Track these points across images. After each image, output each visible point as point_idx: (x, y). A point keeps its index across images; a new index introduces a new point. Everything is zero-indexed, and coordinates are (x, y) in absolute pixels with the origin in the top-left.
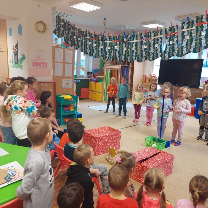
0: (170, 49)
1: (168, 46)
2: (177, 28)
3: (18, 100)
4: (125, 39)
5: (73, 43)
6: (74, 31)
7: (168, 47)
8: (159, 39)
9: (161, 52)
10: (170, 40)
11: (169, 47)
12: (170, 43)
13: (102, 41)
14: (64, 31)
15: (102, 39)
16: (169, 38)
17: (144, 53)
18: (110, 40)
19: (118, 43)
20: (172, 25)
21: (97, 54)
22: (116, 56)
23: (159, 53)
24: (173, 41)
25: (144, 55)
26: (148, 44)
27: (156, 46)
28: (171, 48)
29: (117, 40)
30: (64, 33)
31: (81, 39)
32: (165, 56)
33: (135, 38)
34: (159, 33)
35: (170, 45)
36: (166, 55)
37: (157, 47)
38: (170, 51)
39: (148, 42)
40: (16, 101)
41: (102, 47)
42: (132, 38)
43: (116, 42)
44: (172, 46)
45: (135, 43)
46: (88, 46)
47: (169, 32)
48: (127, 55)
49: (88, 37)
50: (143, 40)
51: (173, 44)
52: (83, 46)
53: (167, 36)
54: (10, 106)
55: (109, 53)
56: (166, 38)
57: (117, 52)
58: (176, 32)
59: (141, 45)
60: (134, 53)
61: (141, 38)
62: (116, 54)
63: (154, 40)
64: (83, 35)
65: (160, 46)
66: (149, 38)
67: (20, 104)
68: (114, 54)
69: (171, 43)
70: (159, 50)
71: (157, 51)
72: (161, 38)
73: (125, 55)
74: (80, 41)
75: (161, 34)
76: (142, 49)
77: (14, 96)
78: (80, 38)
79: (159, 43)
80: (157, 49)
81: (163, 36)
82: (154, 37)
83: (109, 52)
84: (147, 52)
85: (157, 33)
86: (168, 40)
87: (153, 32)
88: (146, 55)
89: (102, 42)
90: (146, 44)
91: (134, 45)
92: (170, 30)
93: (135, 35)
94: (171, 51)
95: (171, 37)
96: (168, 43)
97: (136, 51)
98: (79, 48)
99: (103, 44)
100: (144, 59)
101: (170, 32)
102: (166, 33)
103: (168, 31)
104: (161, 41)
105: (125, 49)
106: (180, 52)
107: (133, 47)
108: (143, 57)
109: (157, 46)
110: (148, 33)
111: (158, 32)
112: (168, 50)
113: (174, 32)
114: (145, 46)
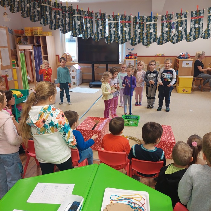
1: (193, 29)
2: (204, 12)
4: (138, 20)
8: (184, 21)
9: (186, 34)
10: (195, 23)
11: (195, 30)
12: (195, 26)
15: (101, 18)
16: (194, 21)
17: (165, 35)
18: (114, 20)
19: (127, 24)
20: (197, 9)
23: (184, 35)
24: (199, 24)
25: (166, 38)
26: (169, 26)
27: (180, 28)
28: (197, 30)
32: (190, 38)
33: (153, 19)
34: (183, 16)
35: (195, 28)
37: (181, 30)
38: (195, 34)
39: (168, 24)
40: (52, 115)
42: (149, 19)
43: (125, 23)
45: (153, 25)
46: (77, 27)
47: (194, 16)
48: (141, 38)
49: (76, 15)
51: (199, 27)
54: (44, 122)
56: (191, 21)
57: (127, 35)
58: (202, 15)
59: (162, 27)
60: (153, 36)
63: (177, 22)
65: (184, 28)
66: (171, 20)
67: (57, 118)
68: (124, 37)
69: (197, 26)
70: (183, 33)
71: (181, 33)
72: (186, 21)
73: (139, 37)
74: (59, 19)
75: (186, 17)
76: (163, 31)
79: (184, 25)
81: (189, 19)
82: (177, 19)
84: (169, 34)
85: (181, 16)
86: (193, 23)
87: (177, 14)
89: (101, 22)
90: (167, 26)
91: (152, 27)
92: (196, 14)
93: (153, 16)
94: (197, 34)
95: (196, 20)
96: (193, 26)
97: (154, 33)
100: (165, 41)
102: (192, 16)
104: (186, 24)
105: (139, 31)
106: (206, 34)
107: (150, 29)
108: (164, 39)
109: (181, 29)
112: (193, 33)
113: (200, 16)
114: (166, 28)
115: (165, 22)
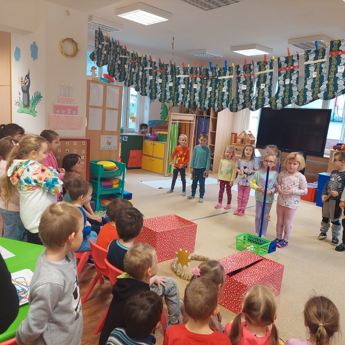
0: (284, 91)
1: (281, 87)
2: (298, 59)
3: (31, 168)
4: (210, 73)
5: (122, 76)
6: (126, 57)
7: (282, 89)
8: (268, 75)
9: (270, 96)
10: (285, 78)
11: (284, 89)
12: (285, 83)
13: (172, 74)
14: (109, 56)
15: (172, 71)
16: (283, 75)
17: (241, 97)
18: (184, 74)
19: (198, 79)
20: (289, 53)
21: (163, 95)
22: (194, 100)
23: (266, 98)
24: (291, 79)
25: (242, 101)
26: (249, 82)
27: (262, 86)
28: (287, 90)
29: (197, 73)
30: (109, 58)
31: (137, 70)
32: (277, 104)
33: (228, 72)
34: (268, 66)
35: (285, 86)
36: (277, 101)
37: (263, 89)
38: (285, 96)
39: (248, 79)
40: (28, 170)
41: (171, 84)
42: (222, 72)
43: (196, 78)
44: (288, 88)
45: (227, 81)
46: (148, 83)
47: (284, 65)
48: (213, 99)
49: (148, 68)
50: (241, 75)
51: (291, 85)
52: (139, 81)
53: (281, 72)
54: (18, 177)
55: (182, 95)
56: (280, 75)
57: (197, 94)
58: (295, 64)
59: (237, 84)
60: (225, 97)
61: (238, 72)
62: (194, 96)
63: (259, 77)
64: (141, 64)
65: (268, 86)
66: (251, 73)
67: (34, 174)
68: (192, 97)
69: (287, 82)
70: (267, 94)
71: (263, 94)
72: (271, 74)
73: (210, 99)
74: (134, 73)
75: (271, 68)
76: (239, 91)
77: (24, 161)
78: (135, 68)
79: (268, 81)
80: (264, 92)
81: (275, 70)
82: (259, 71)
83: (183, 93)
84: (247, 95)
85: (265, 66)
86: (282, 77)
87: (258, 63)
88: (245, 101)
89: (172, 76)
90: (245, 83)
91: (226, 83)
92: (287, 62)
93: (228, 68)
94: (287, 96)
95: (287, 72)
96: (282, 82)
97: (228, 93)
98: (132, 84)
99: (174, 80)
100: (242, 107)
101: (286, 65)
102: (280, 66)
103: (283, 63)
104: (271, 79)
105: (210, 89)
106: (301, 97)
107: (223, 86)
108: (240, 103)
109: (264, 87)
110: (250, 65)
111: (267, 64)
112: (281, 94)
113: (292, 65)
114: (243, 85)
115: (243, 77)
